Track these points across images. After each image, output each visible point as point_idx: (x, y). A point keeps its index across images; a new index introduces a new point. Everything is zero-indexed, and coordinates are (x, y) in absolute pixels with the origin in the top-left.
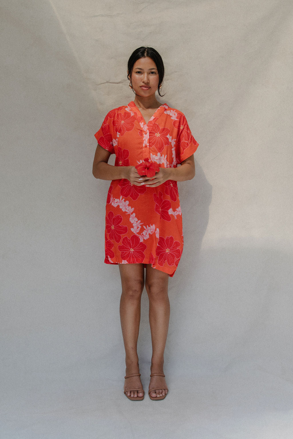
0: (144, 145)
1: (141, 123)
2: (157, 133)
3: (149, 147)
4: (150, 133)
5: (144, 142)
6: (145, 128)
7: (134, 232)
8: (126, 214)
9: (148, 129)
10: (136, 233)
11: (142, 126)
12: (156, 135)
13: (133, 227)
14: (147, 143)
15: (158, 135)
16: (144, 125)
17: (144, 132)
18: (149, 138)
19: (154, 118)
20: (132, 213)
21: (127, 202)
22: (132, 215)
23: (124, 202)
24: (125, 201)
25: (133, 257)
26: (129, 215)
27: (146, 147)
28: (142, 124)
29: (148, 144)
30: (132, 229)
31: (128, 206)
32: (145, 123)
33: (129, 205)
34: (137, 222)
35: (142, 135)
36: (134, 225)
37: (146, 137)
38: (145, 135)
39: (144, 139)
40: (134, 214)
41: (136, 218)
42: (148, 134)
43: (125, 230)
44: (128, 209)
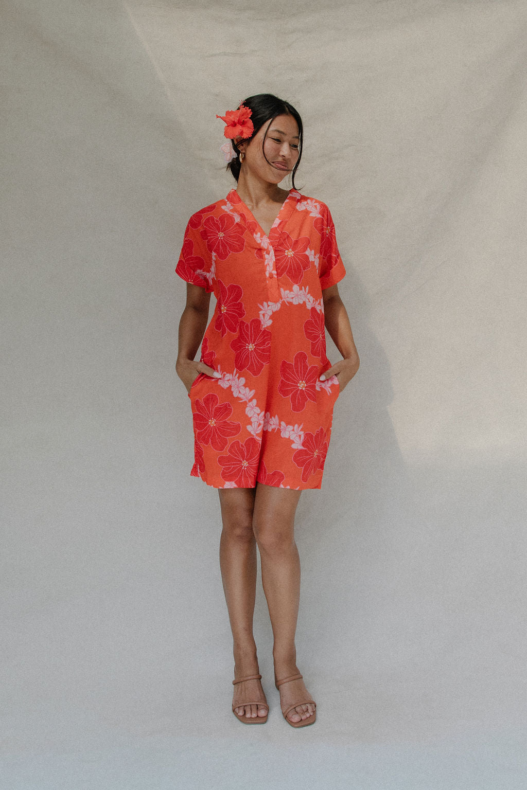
0: (267, 275)
1: (256, 234)
2: (288, 250)
3: (276, 277)
4: (275, 251)
5: (268, 268)
6: (265, 243)
7: (252, 433)
8: (241, 401)
9: (271, 244)
10: (255, 435)
11: (259, 241)
12: (286, 254)
13: (250, 423)
14: (273, 270)
15: (290, 253)
16: (261, 236)
17: (265, 250)
18: (275, 260)
19: (280, 221)
20: (251, 400)
21: (243, 380)
22: (250, 403)
23: (237, 380)
24: (239, 378)
25: (245, 477)
26: (245, 403)
27: (271, 277)
28: (257, 236)
29: (275, 272)
30: (249, 428)
31: (243, 388)
32: (263, 234)
33: (245, 386)
34: (258, 415)
35: (261, 257)
36: (252, 420)
37: (270, 259)
38: (266, 256)
39: (266, 263)
40: (255, 401)
41: (258, 408)
42: (272, 252)
43: (237, 428)
44: (243, 391)
